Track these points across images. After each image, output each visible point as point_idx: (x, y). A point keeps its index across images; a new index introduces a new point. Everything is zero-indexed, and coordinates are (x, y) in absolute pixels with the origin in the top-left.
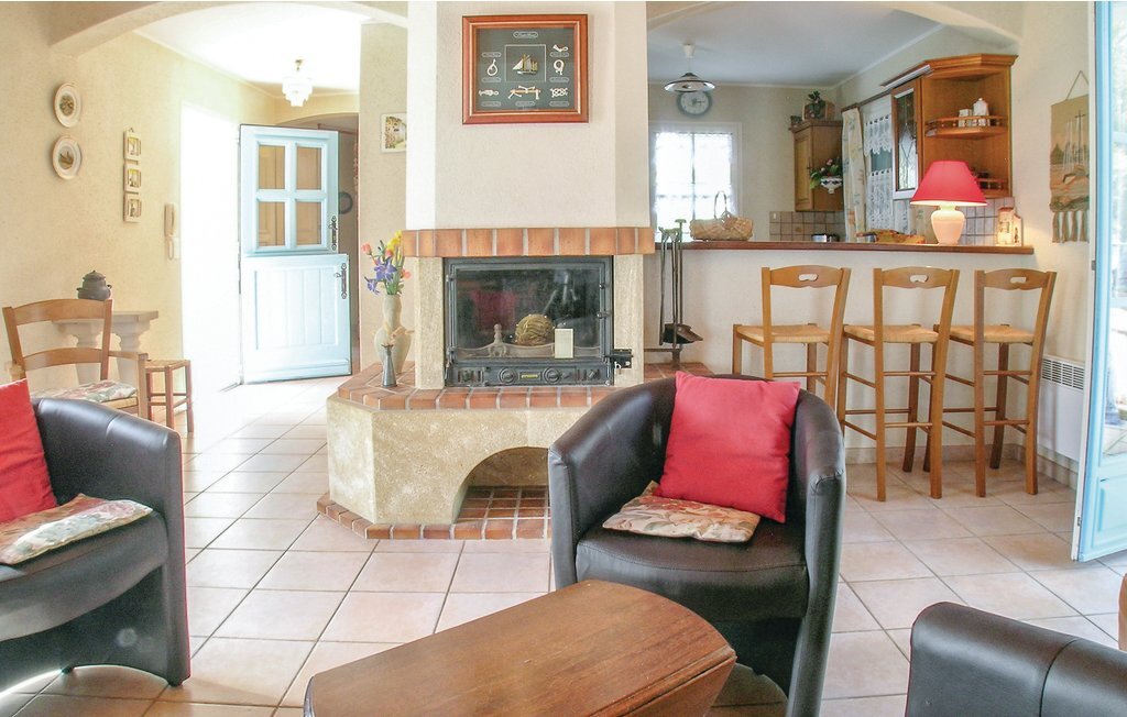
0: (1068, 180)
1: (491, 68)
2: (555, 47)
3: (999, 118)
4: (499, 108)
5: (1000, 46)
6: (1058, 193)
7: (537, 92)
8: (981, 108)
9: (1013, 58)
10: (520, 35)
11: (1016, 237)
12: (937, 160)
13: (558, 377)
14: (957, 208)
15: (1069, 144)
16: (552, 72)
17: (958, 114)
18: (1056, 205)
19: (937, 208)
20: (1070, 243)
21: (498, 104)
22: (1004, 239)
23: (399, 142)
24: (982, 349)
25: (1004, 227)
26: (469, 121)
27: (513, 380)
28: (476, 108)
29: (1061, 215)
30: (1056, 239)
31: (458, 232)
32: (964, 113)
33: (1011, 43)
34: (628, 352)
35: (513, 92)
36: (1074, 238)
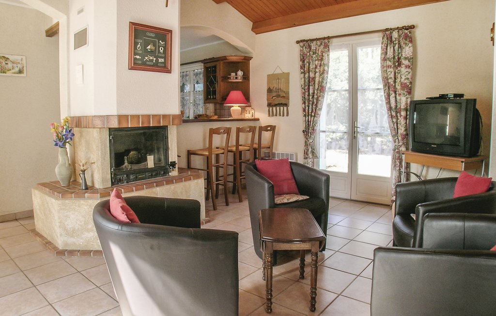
0: (274, 98)
1: (138, 46)
2: (160, 42)
3: (246, 77)
4: (140, 64)
5: (246, 53)
6: (270, 102)
7: (155, 59)
8: (240, 73)
9: (251, 58)
10: (148, 34)
11: (253, 115)
12: (231, 90)
13: (152, 175)
14: (239, 106)
15: (274, 87)
16: (159, 52)
17: (230, 75)
18: (269, 105)
19: (233, 106)
20: (275, 117)
21: (140, 62)
22: (248, 116)
23: (8, 71)
24: (260, 151)
25: (248, 112)
26: (131, 69)
27: (136, 179)
28: (135, 64)
29: (271, 108)
30: (269, 115)
31: (127, 116)
32: (233, 74)
33: (251, 53)
34: (175, 162)
35: (147, 58)
36: (276, 115)
